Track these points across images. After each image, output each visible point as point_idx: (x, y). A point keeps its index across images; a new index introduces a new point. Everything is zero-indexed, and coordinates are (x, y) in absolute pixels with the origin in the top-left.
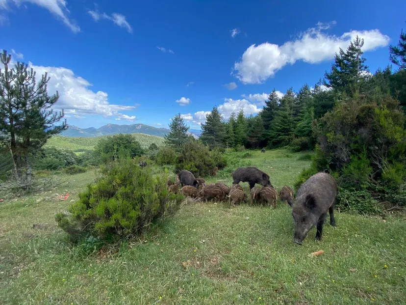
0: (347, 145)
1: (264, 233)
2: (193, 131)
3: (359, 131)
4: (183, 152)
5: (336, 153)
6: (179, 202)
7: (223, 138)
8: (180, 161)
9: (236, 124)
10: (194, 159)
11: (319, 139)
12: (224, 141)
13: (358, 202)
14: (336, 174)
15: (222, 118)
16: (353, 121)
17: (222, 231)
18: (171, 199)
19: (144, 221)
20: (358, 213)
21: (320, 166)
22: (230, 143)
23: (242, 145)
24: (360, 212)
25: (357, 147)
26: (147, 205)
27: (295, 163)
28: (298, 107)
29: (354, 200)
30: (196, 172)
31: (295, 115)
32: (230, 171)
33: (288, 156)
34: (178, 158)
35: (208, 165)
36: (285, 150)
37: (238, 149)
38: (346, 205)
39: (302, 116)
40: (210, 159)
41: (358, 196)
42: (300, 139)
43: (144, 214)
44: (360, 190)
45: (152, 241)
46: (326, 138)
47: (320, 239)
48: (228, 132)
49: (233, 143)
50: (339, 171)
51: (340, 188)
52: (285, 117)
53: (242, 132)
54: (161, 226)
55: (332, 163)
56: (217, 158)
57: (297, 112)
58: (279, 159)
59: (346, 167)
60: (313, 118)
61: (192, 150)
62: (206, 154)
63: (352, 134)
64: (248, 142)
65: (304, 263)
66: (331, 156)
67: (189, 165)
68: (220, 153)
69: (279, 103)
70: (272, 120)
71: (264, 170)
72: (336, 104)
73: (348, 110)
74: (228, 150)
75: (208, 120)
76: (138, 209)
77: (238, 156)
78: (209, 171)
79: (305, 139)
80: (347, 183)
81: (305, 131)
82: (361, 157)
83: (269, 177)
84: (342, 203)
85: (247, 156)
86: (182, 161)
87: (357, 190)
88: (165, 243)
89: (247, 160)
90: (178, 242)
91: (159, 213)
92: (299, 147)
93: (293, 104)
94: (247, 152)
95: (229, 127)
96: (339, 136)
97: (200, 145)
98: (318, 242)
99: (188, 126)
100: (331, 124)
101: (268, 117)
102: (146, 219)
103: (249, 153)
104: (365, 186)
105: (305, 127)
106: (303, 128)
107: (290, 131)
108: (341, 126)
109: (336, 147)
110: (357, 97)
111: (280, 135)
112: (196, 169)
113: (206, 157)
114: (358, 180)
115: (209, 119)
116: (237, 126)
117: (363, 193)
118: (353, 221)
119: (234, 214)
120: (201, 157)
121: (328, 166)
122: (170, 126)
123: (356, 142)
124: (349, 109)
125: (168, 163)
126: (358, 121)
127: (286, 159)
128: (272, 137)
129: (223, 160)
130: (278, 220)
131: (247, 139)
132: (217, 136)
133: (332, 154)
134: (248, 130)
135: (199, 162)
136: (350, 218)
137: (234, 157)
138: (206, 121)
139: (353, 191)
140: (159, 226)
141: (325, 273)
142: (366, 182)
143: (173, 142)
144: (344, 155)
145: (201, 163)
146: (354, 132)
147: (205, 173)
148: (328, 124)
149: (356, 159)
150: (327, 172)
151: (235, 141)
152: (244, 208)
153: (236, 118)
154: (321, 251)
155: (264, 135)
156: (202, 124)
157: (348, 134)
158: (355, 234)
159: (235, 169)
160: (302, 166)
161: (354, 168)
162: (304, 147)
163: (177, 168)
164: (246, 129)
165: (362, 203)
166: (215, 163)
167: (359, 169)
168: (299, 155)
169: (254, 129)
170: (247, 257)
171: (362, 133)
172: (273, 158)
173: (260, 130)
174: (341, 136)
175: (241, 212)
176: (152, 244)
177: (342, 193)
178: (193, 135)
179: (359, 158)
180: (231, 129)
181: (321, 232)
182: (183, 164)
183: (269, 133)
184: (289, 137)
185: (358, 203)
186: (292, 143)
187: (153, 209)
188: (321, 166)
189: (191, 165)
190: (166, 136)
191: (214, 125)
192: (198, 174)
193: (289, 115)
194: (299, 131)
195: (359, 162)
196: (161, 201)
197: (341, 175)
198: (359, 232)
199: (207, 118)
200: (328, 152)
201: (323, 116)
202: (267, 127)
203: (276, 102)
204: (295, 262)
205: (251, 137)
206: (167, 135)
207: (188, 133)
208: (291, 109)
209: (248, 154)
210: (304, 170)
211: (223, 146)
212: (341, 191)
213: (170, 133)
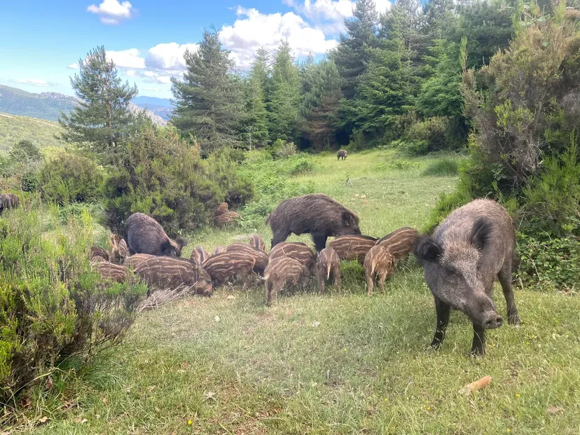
0: (538, 134)
1: (360, 354)
2: (150, 103)
3: (565, 98)
4: (127, 163)
5: (514, 154)
6: (132, 301)
7: (237, 123)
8: (118, 189)
9: (271, 82)
10: (163, 184)
11: (477, 120)
12: (240, 130)
13: (556, 263)
14: (513, 203)
15: (231, 63)
16: (552, 74)
17: (254, 363)
18: (109, 297)
19: (34, 364)
20: (556, 287)
21: (477, 187)
22: (257, 137)
23: (289, 141)
24: (560, 284)
25: (559, 137)
26: (39, 319)
27: (416, 182)
28: (425, 41)
29: (547, 260)
30: (168, 219)
31: (417, 60)
32: (262, 212)
33: (400, 167)
34: (110, 182)
35: (203, 199)
36: (392, 152)
37: (279, 151)
38: (531, 272)
39: (434, 64)
40: (208, 182)
41: (556, 251)
42: (427, 123)
43: (32, 346)
44: (559, 236)
45: (65, 416)
46: (493, 117)
47: (481, 353)
48: (249, 105)
49: (263, 135)
50: (517, 196)
51: (518, 233)
52: (393, 66)
53: (288, 104)
54: (85, 372)
55: (504, 177)
56: (225, 178)
57: (422, 53)
58: (381, 174)
59: (533, 187)
60: (464, 68)
61: (152, 157)
62: (196, 167)
63: (548, 109)
64: (304, 133)
65: (452, 409)
66: (502, 161)
67: (149, 200)
68: (233, 164)
69: (380, 26)
70: (360, 72)
71: (347, 203)
72: (517, 33)
73: (543, 48)
74: (252, 154)
75: (191, 70)
76: (9, 335)
77: (279, 172)
78: (208, 214)
79: (438, 123)
80: (534, 222)
81: (439, 102)
82: (565, 159)
83: (357, 220)
84: (524, 267)
85: (304, 169)
86: (126, 190)
87: (553, 236)
88: (103, 416)
89: (303, 181)
90: (140, 407)
91: (77, 338)
92: (426, 143)
93: (413, 33)
94: (304, 160)
95: (251, 90)
96: (522, 112)
97: (174, 142)
98: (478, 359)
99: (131, 85)
100: (505, 82)
101: (353, 66)
102: (37, 359)
103: (309, 162)
104: (570, 227)
105: (438, 91)
106: (434, 96)
107: (404, 104)
108: (526, 86)
109: (513, 139)
110: (562, 16)
111: (382, 112)
112: (170, 211)
113: (194, 176)
114: (557, 214)
115: (194, 65)
116: (274, 89)
117: (566, 241)
118: (547, 305)
119: (282, 317)
120: (181, 175)
121: (495, 185)
122: (76, 86)
123: (556, 126)
124: (545, 44)
125: (81, 198)
126: (564, 74)
127: (397, 173)
128: (363, 120)
129: (242, 184)
130: (388, 320)
131: (300, 125)
132: (219, 117)
133: (505, 156)
134: (301, 101)
135: (175, 191)
136: (540, 300)
137: (270, 175)
138: (187, 72)
139: (546, 238)
140: (79, 373)
141: (499, 424)
142: (572, 218)
143: (90, 135)
144: (530, 156)
145: (182, 192)
146: (553, 101)
147: (194, 220)
148: (498, 82)
149: (554, 166)
150: (491, 197)
151: (270, 130)
152: (306, 302)
153: (270, 65)
154: (487, 378)
155: (343, 114)
156: (173, 80)
157: (540, 107)
158: (552, 332)
159: (274, 206)
160: (432, 189)
161: (551, 186)
162: (435, 144)
163: (111, 210)
164: (297, 96)
165: (563, 266)
166: (221, 193)
167: (560, 187)
168: (426, 163)
169: (318, 96)
170: (323, 416)
171: (571, 104)
172: (365, 171)
173: (333, 99)
174: (527, 111)
175: (300, 310)
176: (65, 424)
177: (523, 245)
178: (149, 114)
179: (561, 164)
180: (258, 98)
181: (482, 336)
182: (129, 199)
183: (353, 109)
184: (403, 117)
185: (555, 265)
186: (410, 133)
187: (61, 329)
188: (480, 186)
189: (154, 201)
190: (64, 116)
191: (208, 86)
192: (175, 224)
193: (404, 60)
194: (426, 103)
195: (561, 172)
196: (79, 305)
197: (521, 205)
198: (559, 328)
199: (188, 62)
200: (495, 151)
201: (487, 64)
202: (350, 92)
203: (370, 25)
204: (432, 410)
205: (310, 118)
206: (68, 116)
207: (134, 108)
208: (407, 44)
209: (305, 164)
210: (443, 198)
211: (239, 143)
212: (521, 241)
213: (79, 110)
